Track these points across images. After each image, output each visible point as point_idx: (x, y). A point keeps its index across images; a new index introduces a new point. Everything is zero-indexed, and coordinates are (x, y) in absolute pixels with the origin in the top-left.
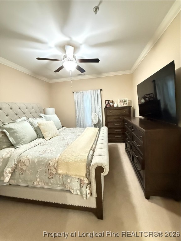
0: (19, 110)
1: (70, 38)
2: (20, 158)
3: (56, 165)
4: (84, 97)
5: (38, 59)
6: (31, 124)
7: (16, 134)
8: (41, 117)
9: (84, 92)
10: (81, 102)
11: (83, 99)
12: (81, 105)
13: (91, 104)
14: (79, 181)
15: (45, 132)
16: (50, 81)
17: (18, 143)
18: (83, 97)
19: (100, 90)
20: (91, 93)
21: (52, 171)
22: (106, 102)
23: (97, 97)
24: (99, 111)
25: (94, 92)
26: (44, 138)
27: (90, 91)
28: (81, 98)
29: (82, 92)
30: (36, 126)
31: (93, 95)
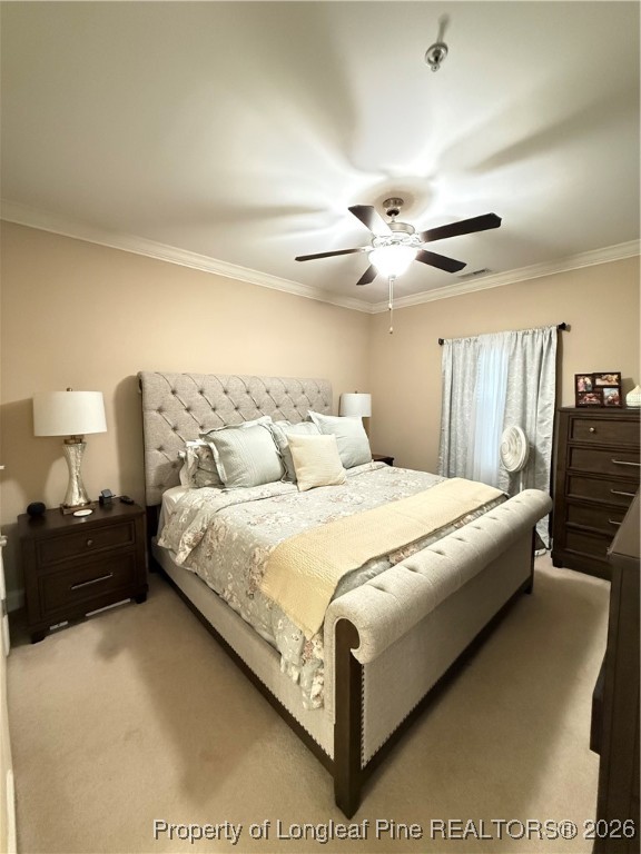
0: (267, 395)
1: (384, 172)
2: (214, 518)
3: (265, 565)
4: (483, 358)
5: (299, 259)
6: (275, 437)
7: (232, 459)
8: (310, 419)
9: (485, 340)
10: (468, 376)
11: (475, 366)
12: (466, 391)
13: (508, 389)
14: (301, 640)
15: (300, 465)
16: (374, 308)
17: (232, 481)
18: (475, 359)
19: (554, 329)
20: (510, 343)
21: (254, 577)
22: (581, 381)
23: (537, 359)
24: (542, 421)
25: (528, 339)
26: (296, 482)
27: (508, 334)
28: (469, 362)
29: (476, 341)
30: (285, 444)
31: (519, 350)
